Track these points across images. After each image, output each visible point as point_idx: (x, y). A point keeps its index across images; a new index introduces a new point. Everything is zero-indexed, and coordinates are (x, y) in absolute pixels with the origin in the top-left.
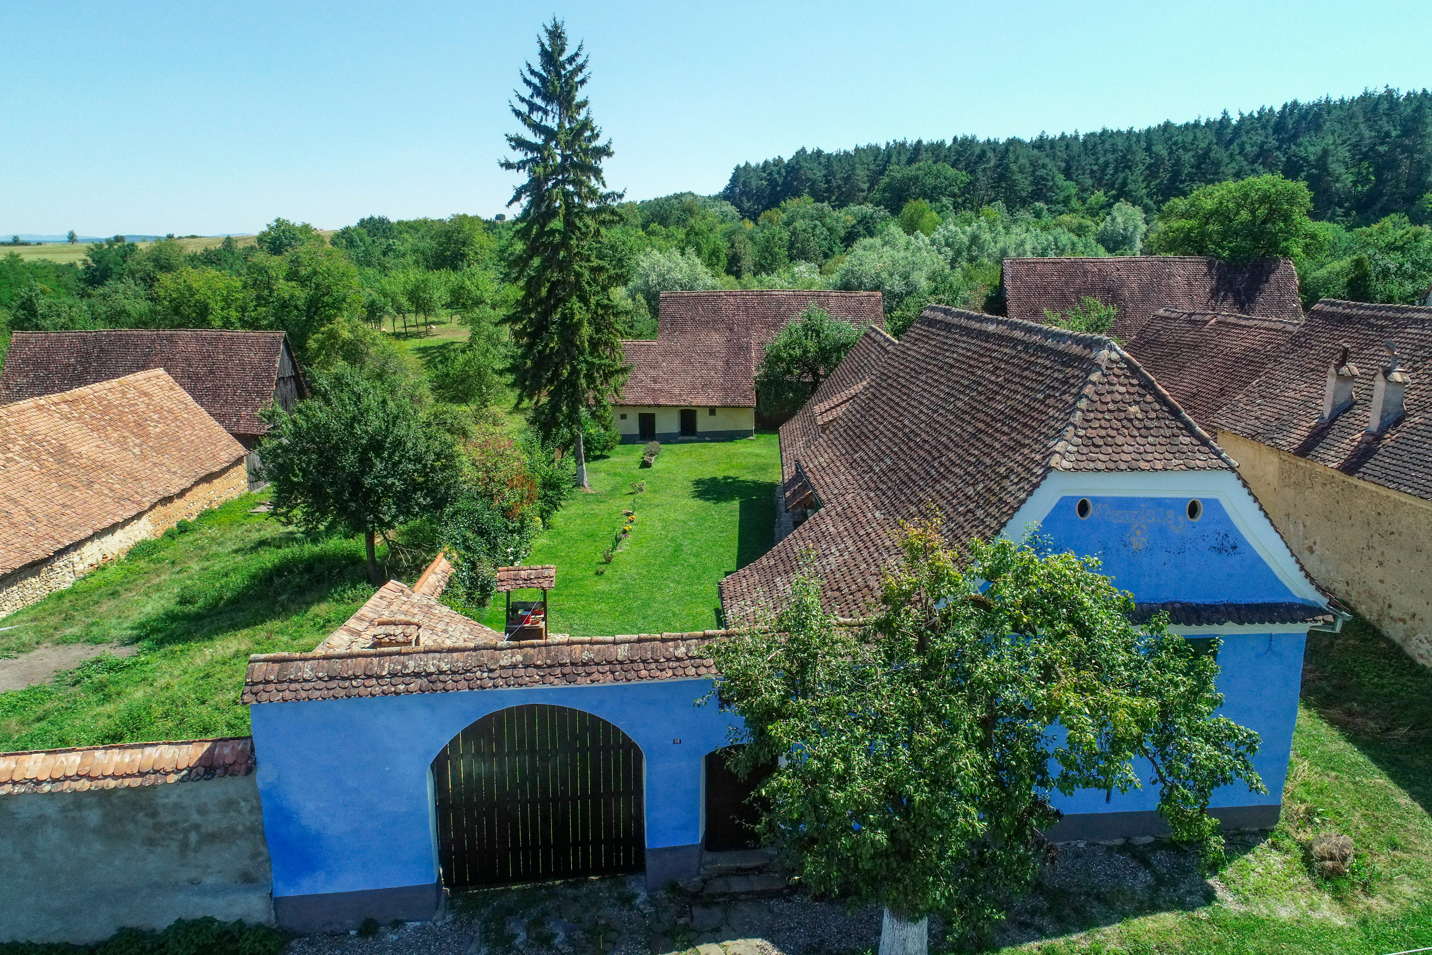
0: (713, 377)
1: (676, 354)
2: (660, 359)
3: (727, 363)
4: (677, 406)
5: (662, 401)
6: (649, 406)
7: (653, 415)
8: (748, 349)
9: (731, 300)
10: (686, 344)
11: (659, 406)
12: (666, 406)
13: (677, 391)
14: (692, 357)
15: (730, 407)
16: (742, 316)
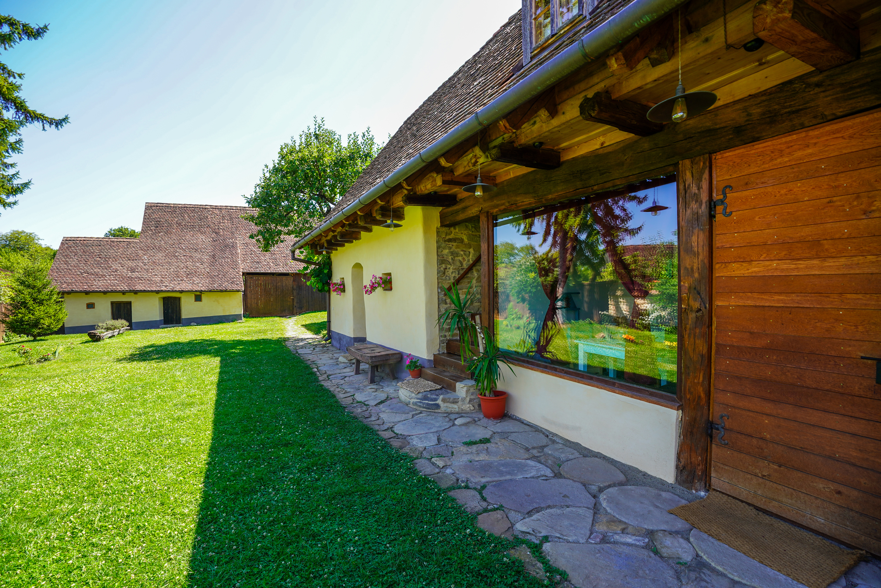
0: (198, 267)
1: (160, 249)
2: (140, 253)
3: (214, 256)
4: (158, 292)
5: (139, 287)
6: (124, 293)
7: (130, 303)
8: (234, 246)
9: (217, 212)
10: (171, 242)
11: (136, 292)
12: (144, 291)
13: (158, 279)
14: (176, 252)
15: (217, 291)
16: (227, 224)
